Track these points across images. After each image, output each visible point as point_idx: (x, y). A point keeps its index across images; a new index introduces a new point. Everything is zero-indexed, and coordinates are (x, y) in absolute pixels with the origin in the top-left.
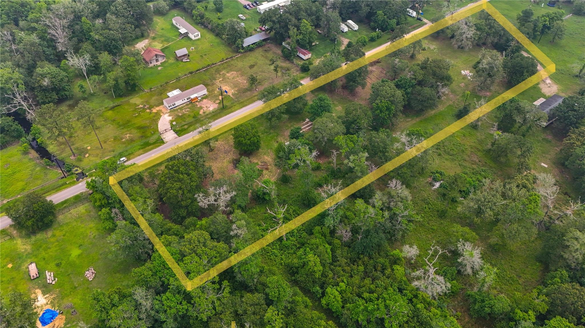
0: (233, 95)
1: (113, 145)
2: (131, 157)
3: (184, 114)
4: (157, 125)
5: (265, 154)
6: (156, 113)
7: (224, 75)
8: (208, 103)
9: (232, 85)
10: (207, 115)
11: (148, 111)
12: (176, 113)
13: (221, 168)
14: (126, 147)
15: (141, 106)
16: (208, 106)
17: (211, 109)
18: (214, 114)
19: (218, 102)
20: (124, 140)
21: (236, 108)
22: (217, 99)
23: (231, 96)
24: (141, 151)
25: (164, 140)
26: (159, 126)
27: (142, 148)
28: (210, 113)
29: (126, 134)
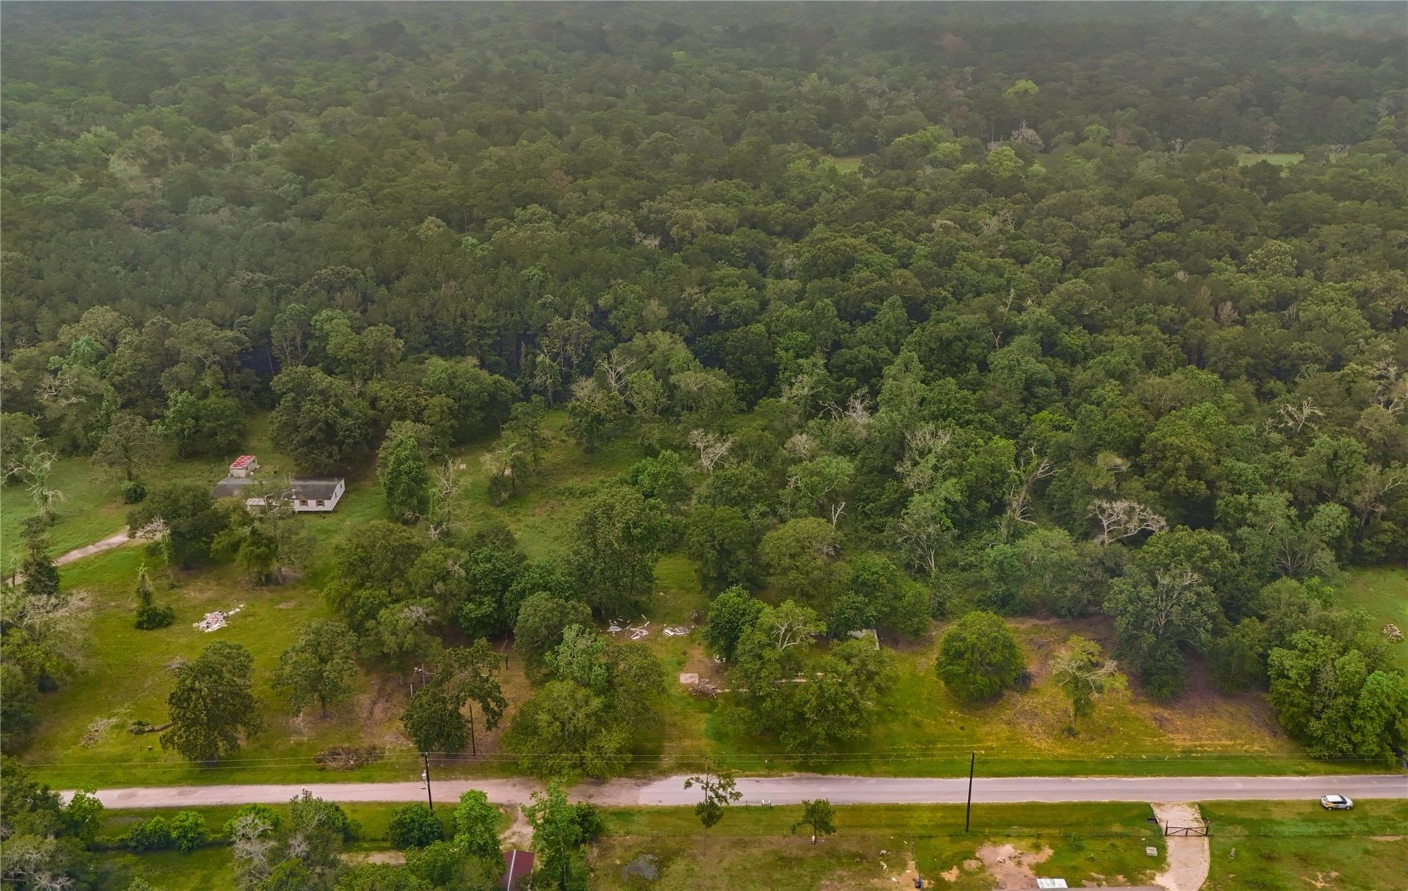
0: (904, 866)
1: (1371, 873)
3: (1109, 873)
4: (1211, 877)
8: (1007, 875)
10: (1031, 836)
16: (1011, 864)
17: (1007, 849)
18: (1008, 830)
19: (971, 865)
21: (926, 817)
22: (969, 874)
23: (912, 864)
25: (1198, 816)
26: (1206, 867)
27: (1270, 821)
28: (1020, 837)
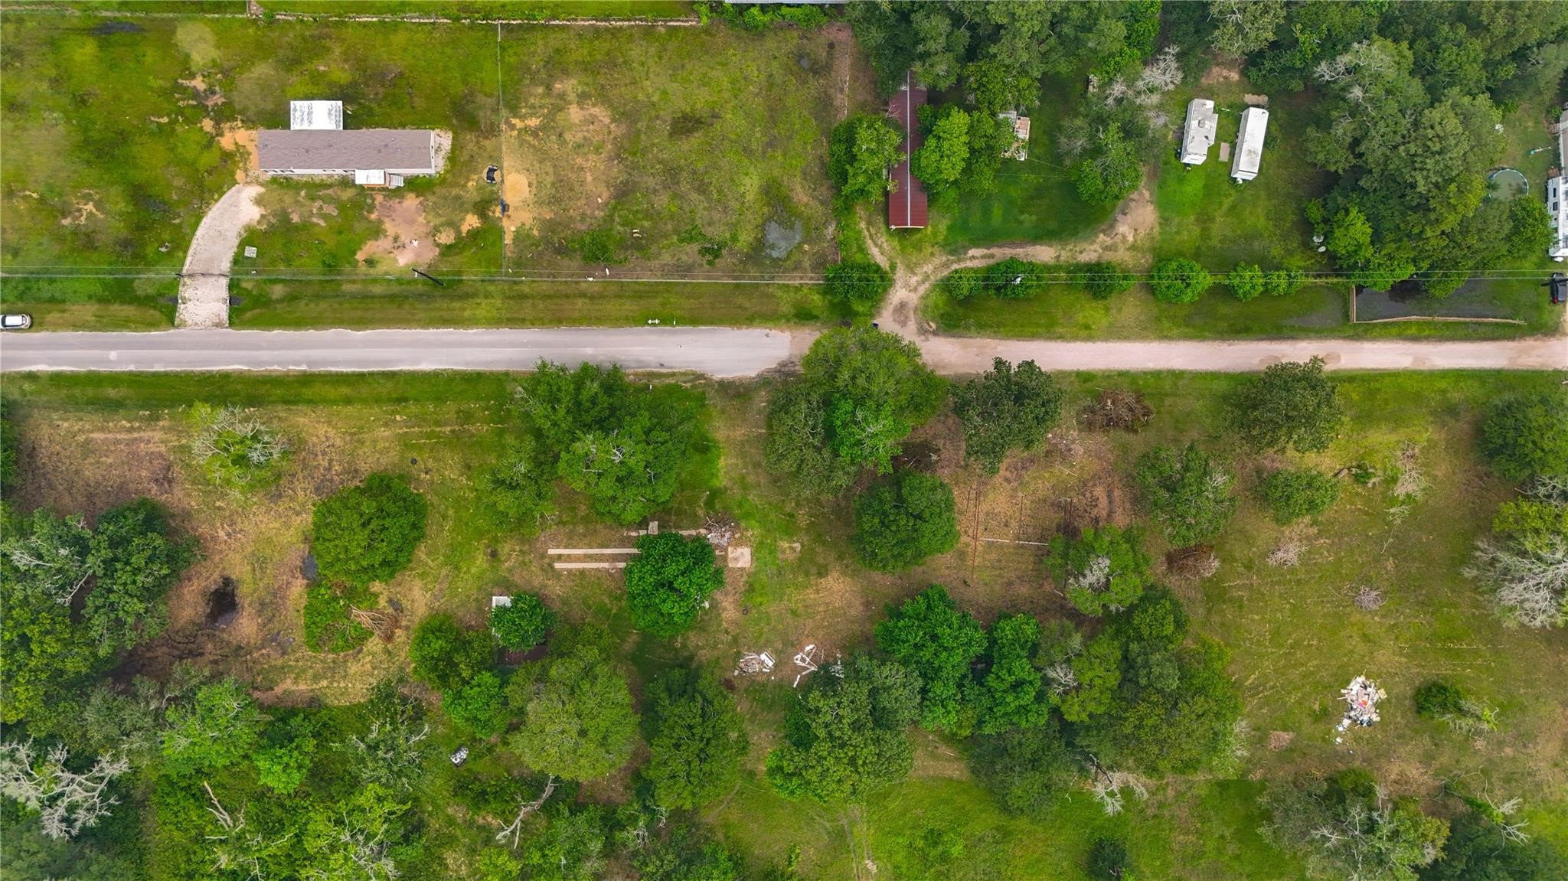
1: (27, 223)
2: (50, 317)
3: (306, 226)
4: (199, 221)
5: (423, 576)
6: (227, 157)
7: (560, 104)
8: (412, 222)
9: (550, 179)
10: (375, 281)
11: (208, 125)
12: (288, 200)
13: (270, 541)
14: (59, 259)
15: (199, 84)
16: (405, 237)
17: (404, 260)
18: (396, 289)
19: (446, 237)
20: (66, 222)
22: (450, 224)
23: (508, 241)
24: (89, 311)
25: (181, 307)
26: (199, 233)
27: (102, 300)
28: (386, 279)
29: (87, 198)
